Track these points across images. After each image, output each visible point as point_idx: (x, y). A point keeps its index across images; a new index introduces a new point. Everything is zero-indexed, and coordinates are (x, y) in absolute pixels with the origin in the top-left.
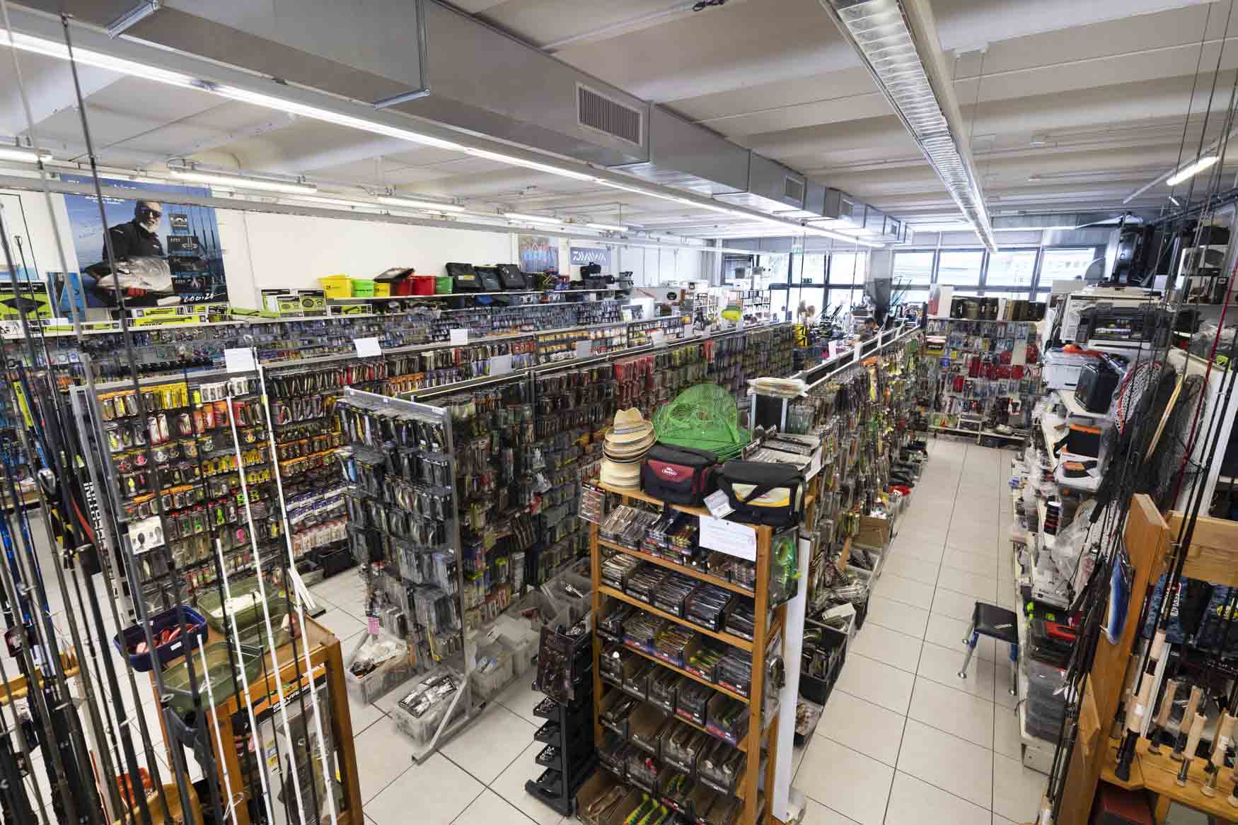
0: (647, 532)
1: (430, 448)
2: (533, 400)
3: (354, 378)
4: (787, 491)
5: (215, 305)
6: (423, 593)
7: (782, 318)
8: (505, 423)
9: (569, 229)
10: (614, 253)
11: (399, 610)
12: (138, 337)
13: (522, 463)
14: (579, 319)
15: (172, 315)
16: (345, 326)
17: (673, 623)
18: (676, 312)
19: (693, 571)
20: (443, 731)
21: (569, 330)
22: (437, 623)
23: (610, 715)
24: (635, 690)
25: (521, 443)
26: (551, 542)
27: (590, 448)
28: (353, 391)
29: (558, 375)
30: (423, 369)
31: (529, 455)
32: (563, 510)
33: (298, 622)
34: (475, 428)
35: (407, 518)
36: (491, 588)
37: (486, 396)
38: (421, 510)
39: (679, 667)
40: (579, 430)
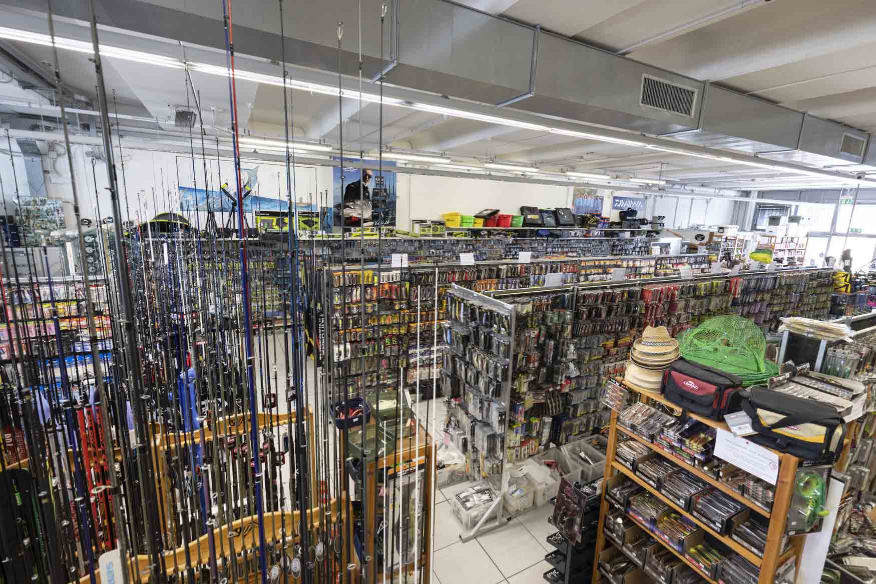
0: (662, 431)
1: (499, 331)
2: (574, 309)
3: (457, 278)
4: (823, 430)
5: (389, 227)
6: (481, 428)
7: (820, 264)
8: (551, 322)
9: (615, 183)
10: (650, 202)
11: (464, 434)
12: (351, 243)
13: (559, 352)
14: (613, 251)
15: (369, 232)
16: (453, 245)
17: (676, 512)
18: (702, 251)
19: (704, 474)
20: (481, 526)
21: (606, 259)
22: (487, 451)
23: (608, 566)
24: (633, 555)
25: (560, 336)
26: (573, 415)
27: (613, 351)
28: (456, 286)
29: (595, 292)
30: (498, 276)
31: (565, 348)
32: (585, 394)
33: (415, 426)
34: (530, 322)
35: (478, 374)
36: (525, 437)
37: (541, 301)
38: (488, 372)
39: (678, 552)
40: (607, 336)
